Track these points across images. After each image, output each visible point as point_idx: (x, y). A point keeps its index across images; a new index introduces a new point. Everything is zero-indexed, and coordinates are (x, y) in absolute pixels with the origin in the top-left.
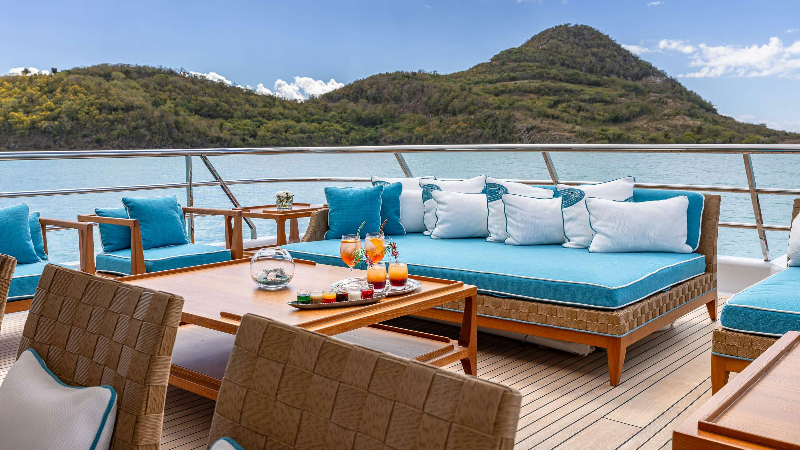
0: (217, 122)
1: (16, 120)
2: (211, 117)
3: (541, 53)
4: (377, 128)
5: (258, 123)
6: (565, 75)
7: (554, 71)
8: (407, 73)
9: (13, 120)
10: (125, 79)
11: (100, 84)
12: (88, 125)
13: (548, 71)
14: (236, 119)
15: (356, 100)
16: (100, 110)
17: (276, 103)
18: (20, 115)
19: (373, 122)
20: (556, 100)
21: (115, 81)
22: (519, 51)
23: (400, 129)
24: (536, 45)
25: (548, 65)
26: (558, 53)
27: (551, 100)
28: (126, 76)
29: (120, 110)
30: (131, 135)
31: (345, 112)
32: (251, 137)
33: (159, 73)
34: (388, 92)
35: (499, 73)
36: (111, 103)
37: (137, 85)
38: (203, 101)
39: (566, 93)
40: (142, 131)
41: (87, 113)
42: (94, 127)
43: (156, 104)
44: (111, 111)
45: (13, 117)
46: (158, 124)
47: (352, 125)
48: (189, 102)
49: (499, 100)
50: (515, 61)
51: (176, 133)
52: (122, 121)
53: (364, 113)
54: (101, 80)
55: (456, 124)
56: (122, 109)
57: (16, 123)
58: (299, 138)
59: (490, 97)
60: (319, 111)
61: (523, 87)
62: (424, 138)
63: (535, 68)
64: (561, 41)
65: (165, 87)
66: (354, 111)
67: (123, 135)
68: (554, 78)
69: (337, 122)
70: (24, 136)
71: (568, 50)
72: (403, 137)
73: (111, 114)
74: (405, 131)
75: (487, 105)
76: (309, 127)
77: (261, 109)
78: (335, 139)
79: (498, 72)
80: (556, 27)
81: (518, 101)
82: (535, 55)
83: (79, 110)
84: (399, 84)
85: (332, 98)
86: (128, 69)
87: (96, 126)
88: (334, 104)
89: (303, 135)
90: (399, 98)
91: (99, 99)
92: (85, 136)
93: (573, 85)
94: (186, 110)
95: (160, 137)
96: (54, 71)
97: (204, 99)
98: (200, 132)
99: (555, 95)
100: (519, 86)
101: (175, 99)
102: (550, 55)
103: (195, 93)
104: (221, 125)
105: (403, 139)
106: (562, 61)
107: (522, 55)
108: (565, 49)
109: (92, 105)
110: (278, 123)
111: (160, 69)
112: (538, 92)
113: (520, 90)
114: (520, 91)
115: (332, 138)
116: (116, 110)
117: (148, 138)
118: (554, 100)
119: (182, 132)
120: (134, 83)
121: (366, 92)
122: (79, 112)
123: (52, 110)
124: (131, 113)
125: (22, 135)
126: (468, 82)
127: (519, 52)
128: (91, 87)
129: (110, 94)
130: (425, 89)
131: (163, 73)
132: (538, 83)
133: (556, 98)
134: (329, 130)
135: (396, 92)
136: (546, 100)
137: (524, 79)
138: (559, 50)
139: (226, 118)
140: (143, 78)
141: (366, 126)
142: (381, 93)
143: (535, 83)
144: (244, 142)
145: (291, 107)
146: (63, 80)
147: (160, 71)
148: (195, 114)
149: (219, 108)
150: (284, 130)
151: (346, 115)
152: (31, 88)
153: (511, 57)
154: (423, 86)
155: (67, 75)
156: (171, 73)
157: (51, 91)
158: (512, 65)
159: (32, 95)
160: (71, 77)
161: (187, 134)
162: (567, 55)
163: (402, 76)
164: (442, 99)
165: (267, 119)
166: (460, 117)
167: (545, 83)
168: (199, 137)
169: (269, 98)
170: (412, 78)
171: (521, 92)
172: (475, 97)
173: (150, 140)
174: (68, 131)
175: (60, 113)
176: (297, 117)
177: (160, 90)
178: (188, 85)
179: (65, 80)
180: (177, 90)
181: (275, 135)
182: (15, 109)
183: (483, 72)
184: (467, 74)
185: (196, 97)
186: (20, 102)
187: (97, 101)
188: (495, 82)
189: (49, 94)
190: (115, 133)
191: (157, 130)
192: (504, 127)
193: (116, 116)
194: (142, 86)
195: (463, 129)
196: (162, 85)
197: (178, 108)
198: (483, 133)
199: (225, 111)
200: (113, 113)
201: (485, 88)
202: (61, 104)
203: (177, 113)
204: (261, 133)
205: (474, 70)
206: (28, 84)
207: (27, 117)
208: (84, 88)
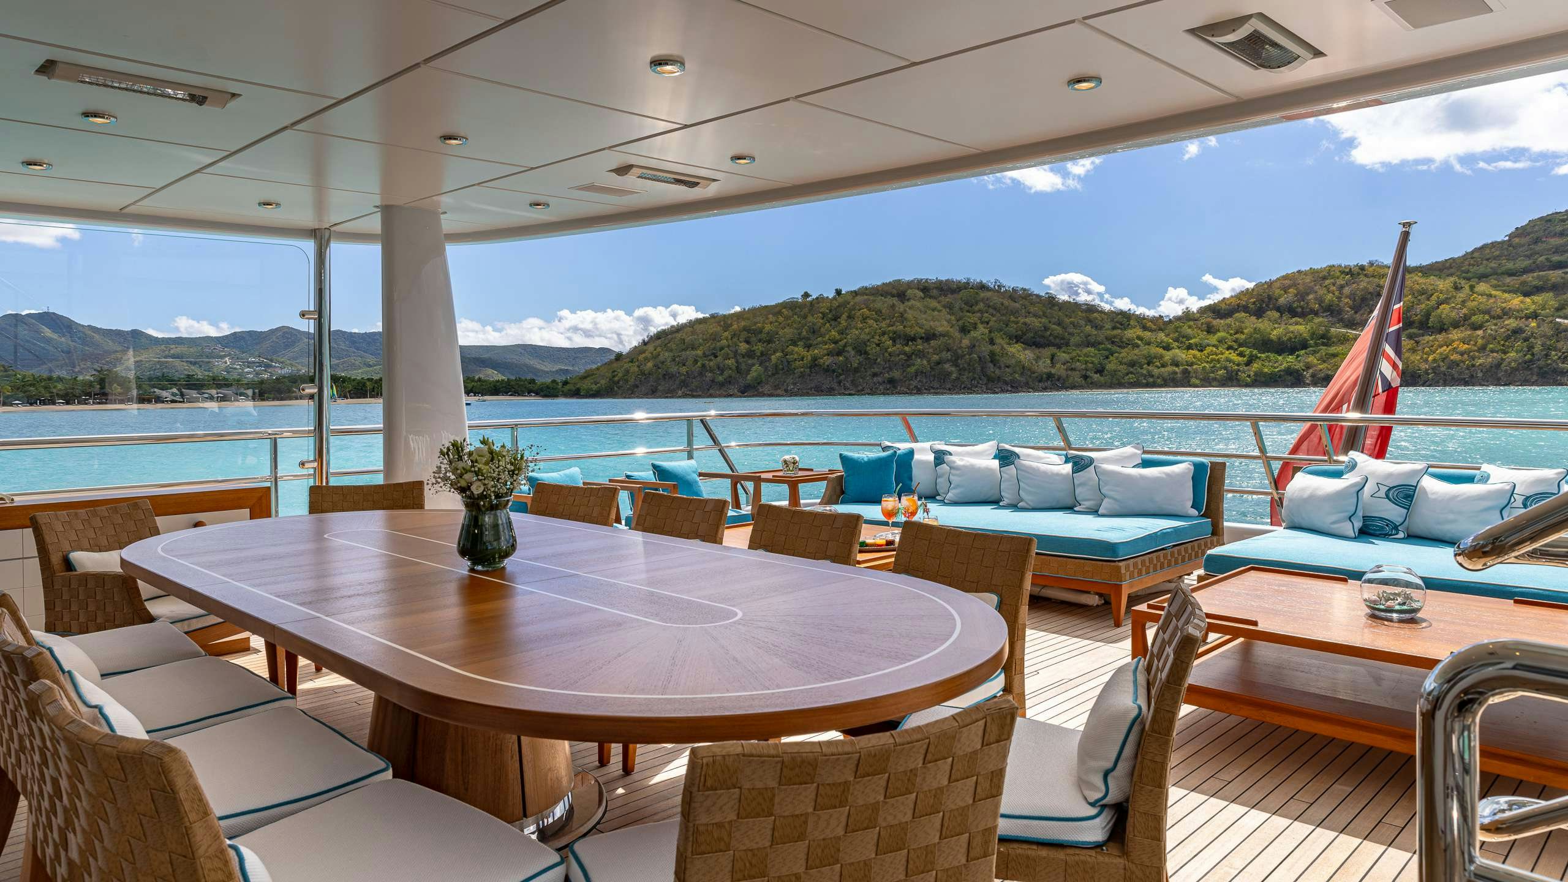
0: (1047, 352)
1: (796, 356)
2: (1038, 345)
4: (1298, 356)
5: (1106, 353)
8: (1348, 266)
9: (792, 356)
10: (924, 299)
11: (893, 306)
12: (879, 360)
14: (1074, 348)
15: (1259, 313)
16: (894, 340)
17: (1132, 323)
18: (799, 350)
19: (1290, 347)
21: (912, 302)
28: (925, 295)
29: (918, 340)
30: (933, 373)
31: (1242, 333)
32: (1096, 373)
33: (966, 288)
34: (1316, 299)
35: (1529, 257)
36: (908, 330)
37: (939, 307)
38: (1026, 324)
40: (947, 366)
41: (878, 345)
42: (886, 363)
43: (964, 330)
44: (908, 340)
45: (792, 353)
46: (967, 356)
47: (1254, 352)
48: (1007, 325)
49: (1533, 303)
50: (1562, 235)
51: (991, 369)
52: (921, 354)
53: (1275, 333)
54: (894, 302)
55: (1447, 346)
56: (922, 338)
57: (796, 360)
58: (1170, 374)
59: (1513, 299)
60: (1199, 331)
65: (974, 307)
66: (1256, 330)
67: (922, 372)
69: (1232, 348)
70: (804, 376)
73: (907, 345)
75: (1506, 313)
76: (1184, 356)
77: (1108, 332)
79: (1526, 256)
83: (869, 341)
84: (1334, 284)
86: (926, 284)
87: (889, 361)
88: (1221, 321)
89: (1176, 369)
91: (892, 326)
92: (875, 375)
94: (1004, 336)
96: (838, 292)
97: (1028, 320)
98: (1024, 367)
101: (988, 323)
103: (1015, 313)
104: (1053, 357)
109: (884, 333)
110: (1136, 351)
111: (968, 283)
116: (913, 339)
117: (954, 376)
119: (1000, 368)
120: (934, 304)
121: (1277, 300)
122: (868, 344)
123: (836, 342)
124: (932, 343)
125: (802, 375)
128: (883, 311)
129: (906, 319)
131: (971, 288)
134: (1217, 361)
135: (1329, 298)
139: (1059, 347)
140: (946, 296)
141: (1280, 353)
142: (1304, 300)
144: (1087, 383)
145: (1154, 327)
146: (849, 303)
147: (967, 285)
148: (1016, 342)
149: (1049, 333)
150: (1146, 361)
151: (1243, 337)
152: (813, 315)
153: (1552, 228)
155: (854, 297)
156: (982, 287)
157: (836, 319)
158: (1555, 241)
159: (814, 324)
160: (859, 299)
161: (1007, 369)
163: (1339, 271)
164: (1418, 305)
165: (1119, 347)
166: (1455, 334)
168: (1022, 374)
169: (1120, 316)
170: (1359, 274)
172: (1483, 299)
173: (958, 379)
174: (855, 368)
175: (845, 346)
176: (1165, 342)
177: (969, 311)
178: (1006, 303)
179: (852, 303)
180: (991, 310)
181: (1132, 370)
182: (794, 343)
183: (1495, 258)
184: (1463, 263)
185: (1017, 318)
186: (799, 334)
187: (890, 328)
188: (1521, 272)
189: (833, 323)
190: (912, 369)
191: (966, 366)
192: (1549, 349)
193: (913, 347)
194: (944, 307)
195: (1462, 354)
196: (970, 304)
197: (993, 334)
198: (1502, 359)
199: (1057, 337)
200: (910, 343)
201: (1500, 283)
202: (847, 335)
203: (992, 342)
204: (1111, 366)
205: (1476, 255)
206: (810, 310)
207: (808, 351)
208: (874, 313)
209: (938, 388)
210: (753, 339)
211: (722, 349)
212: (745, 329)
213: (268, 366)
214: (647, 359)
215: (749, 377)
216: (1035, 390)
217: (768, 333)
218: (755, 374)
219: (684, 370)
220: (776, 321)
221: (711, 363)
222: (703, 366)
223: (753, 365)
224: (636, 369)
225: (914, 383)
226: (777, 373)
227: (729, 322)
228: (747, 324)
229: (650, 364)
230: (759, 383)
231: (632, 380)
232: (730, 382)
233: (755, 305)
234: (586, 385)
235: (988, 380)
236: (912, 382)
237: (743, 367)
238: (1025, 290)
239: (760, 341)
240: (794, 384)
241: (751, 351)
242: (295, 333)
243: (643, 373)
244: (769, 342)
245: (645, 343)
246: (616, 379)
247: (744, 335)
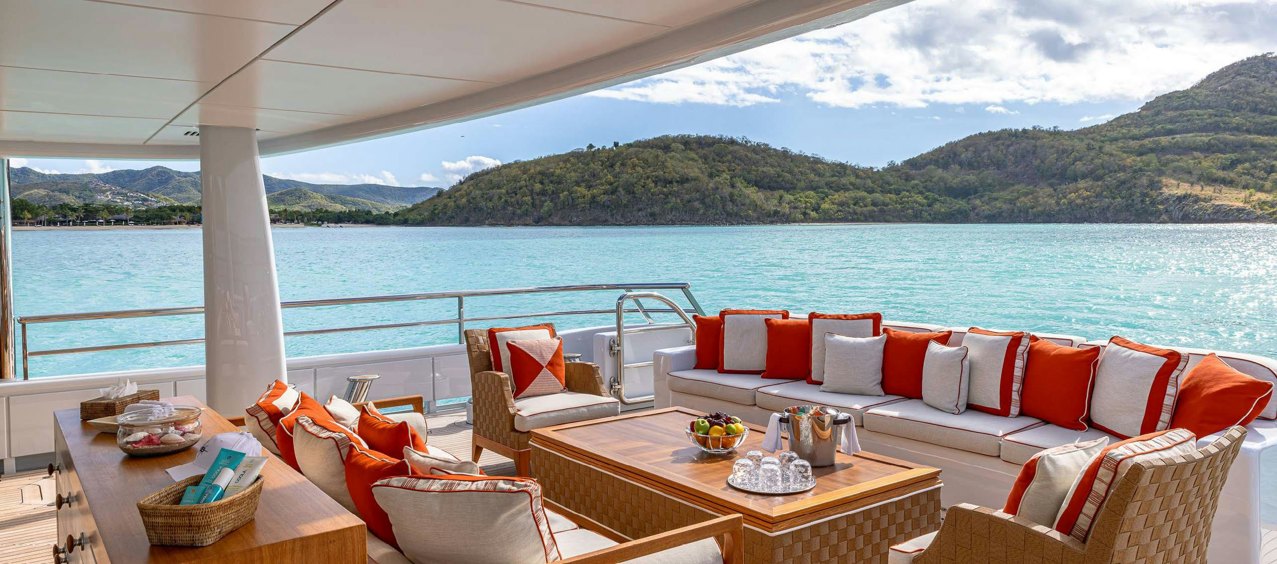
0: (777, 194)
1: (579, 194)
2: (772, 189)
3: (1219, 96)
4: (969, 199)
5: (823, 195)
6: (1256, 123)
7: (1237, 120)
8: (1016, 130)
9: (576, 195)
10: (685, 150)
11: (657, 156)
12: (643, 198)
13: (1227, 119)
14: (799, 191)
15: (945, 167)
16: (656, 183)
17: (848, 172)
18: (582, 190)
19: (965, 192)
20: (1234, 158)
21: (673, 153)
22: (1185, 94)
23: (1000, 200)
24: (1213, 86)
25: (1229, 112)
26: (1248, 94)
27: (1226, 159)
28: (686, 148)
29: (674, 183)
30: (685, 209)
31: (931, 181)
32: (812, 211)
33: (719, 143)
34: (989, 155)
35: (1151, 125)
36: (667, 175)
37: (696, 157)
38: (763, 172)
39: (1253, 149)
40: (696, 204)
41: (643, 187)
42: (648, 200)
43: (711, 176)
44: (666, 183)
45: (576, 192)
46: (712, 197)
47: (936, 196)
48: (749, 173)
49: (1142, 161)
50: (1176, 109)
51: (730, 207)
52: (676, 194)
53: (955, 181)
54: (659, 153)
55: (1075, 193)
56: (677, 182)
57: (578, 198)
58: (870, 212)
59: (1128, 157)
60: (899, 179)
61: (1183, 142)
62: (1030, 210)
63: (1205, 117)
64: (1254, 77)
65: (724, 158)
66: (941, 179)
67: (676, 208)
68: (1237, 129)
69: (921, 193)
70: (584, 211)
71: (1265, 89)
72: (1002, 210)
73: (665, 187)
74: (1005, 203)
75: (1123, 169)
76: (882, 198)
77: (828, 179)
78: (913, 212)
79: (1148, 124)
80: (1248, 59)
81: (1173, 161)
82: (1209, 99)
83: (636, 183)
84: (1003, 144)
85: (916, 164)
86: (688, 140)
87: (651, 199)
88: (917, 172)
89: (876, 209)
90: (1003, 163)
91: (655, 172)
92: (640, 210)
93: (1266, 138)
94: (743, 181)
95: (714, 211)
96: (616, 144)
97: (765, 169)
98: (756, 205)
99: (1234, 152)
100: (1178, 141)
101: (734, 171)
102: (1234, 97)
103: (756, 163)
104: (781, 197)
105: (1002, 212)
106: (1254, 104)
107: (1188, 100)
108: (1261, 88)
109: (648, 178)
110: (847, 194)
111: (721, 139)
112: (1208, 149)
113: (1179, 147)
114: (1178, 149)
115: (910, 211)
116: (671, 182)
117: (701, 212)
118: (1231, 159)
119: (737, 206)
120: (693, 155)
121: (959, 156)
122: (636, 185)
123: (611, 184)
124: (686, 185)
125: (583, 210)
126: (1103, 138)
127: (1184, 96)
128: (649, 160)
129: (666, 167)
130: (1039, 150)
131: (723, 143)
132: (1209, 136)
133: (1233, 156)
134: (908, 202)
135: (998, 155)
136: (1218, 159)
137: (1188, 131)
138: (1250, 90)
139: (787, 190)
140: (703, 148)
141: (955, 197)
142: (980, 156)
143: (1204, 136)
144: (806, 219)
145: (864, 175)
146: (623, 153)
147: (720, 140)
148: (753, 186)
149: (781, 179)
150: (853, 202)
151: (931, 184)
152: (594, 163)
153: (1171, 104)
154: (1035, 147)
155: (627, 149)
156: (732, 142)
157: (612, 166)
158: (1171, 114)
159: (594, 169)
160: (632, 150)
161: (743, 207)
162: (1264, 98)
163: (1008, 134)
164: (1060, 161)
165: (835, 191)
166: (1082, 184)
167: (1220, 136)
168: (755, 211)
169: (839, 167)
170: (1022, 136)
171: (1180, 150)
172: (1106, 158)
173: (704, 214)
174: (625, 204)
175: (617, 187)
176: (870, 187)
177: (719, 162)
178: (749, 155)
179: (625, 154)
180: (737, 161)
181: (841, 208)
182: (578, 184)
183: (1127, 125)
184: (1103, 129)
185: (757, 167)
186: (583, 177)
187: (653, 174)
188: (1144, 137)
189: (609, 169)
190: (669, 206)
191: (711, 203)
192: (1144, 196)
193: (670, 188)
194: (700, 157)
195: (1084, 199)
196: (720, 156)
197: (734, 179)
198: (1112, 204)
199: (787, 182)
200: (668, 185)
201: (1125, 145)
202: (619, 178)
203: (733, 186)
204: (825, 206)
205: (1114, 123)
206: (592, 159)
207: (588, 191)
208: (642, 162)
209: (688, 221)
210: (546, 181)
211: (521, 188)
212: (540, 173)
213: (144, 200)
214: (462, 196)
215: (542, 211)
216: (764, 223)
217: (558, 176)
218: (546, 209)
219: (490, 205)
220: (565, 168)
221: (513, 200)
222: (506, 201)
223: (546, 201)
224: (453, 204)
225: (669, 217)
226: (564, 208)
227: (528, 167)
228: (543, 169)
229: (464, 200)
230: (550, 216)
231: (450, 212)
232: (526, 214)
233: (550, 154)
234: (411, 216)
235: (727, 215)
236: (668, 216)
237: (537, 202)
238: (767, 145)
239: (552, 182)
240: (578, 217)
241: (544, 190)
242: (168, 171)
243: (458, 207)
244: (559, 183)
245: (461, 183)
246: (437, 211)
247: (539, 177)
